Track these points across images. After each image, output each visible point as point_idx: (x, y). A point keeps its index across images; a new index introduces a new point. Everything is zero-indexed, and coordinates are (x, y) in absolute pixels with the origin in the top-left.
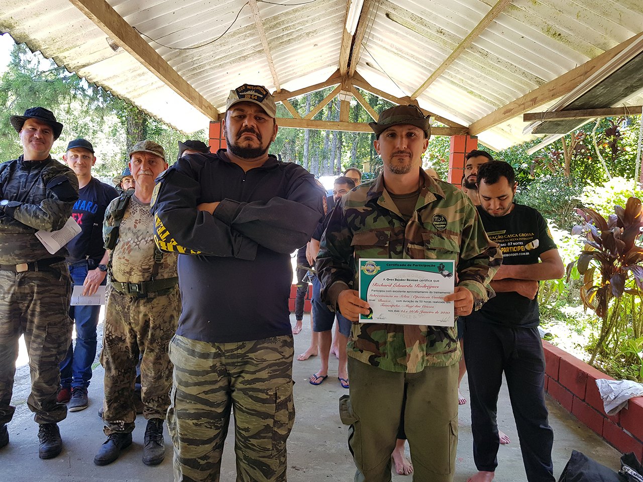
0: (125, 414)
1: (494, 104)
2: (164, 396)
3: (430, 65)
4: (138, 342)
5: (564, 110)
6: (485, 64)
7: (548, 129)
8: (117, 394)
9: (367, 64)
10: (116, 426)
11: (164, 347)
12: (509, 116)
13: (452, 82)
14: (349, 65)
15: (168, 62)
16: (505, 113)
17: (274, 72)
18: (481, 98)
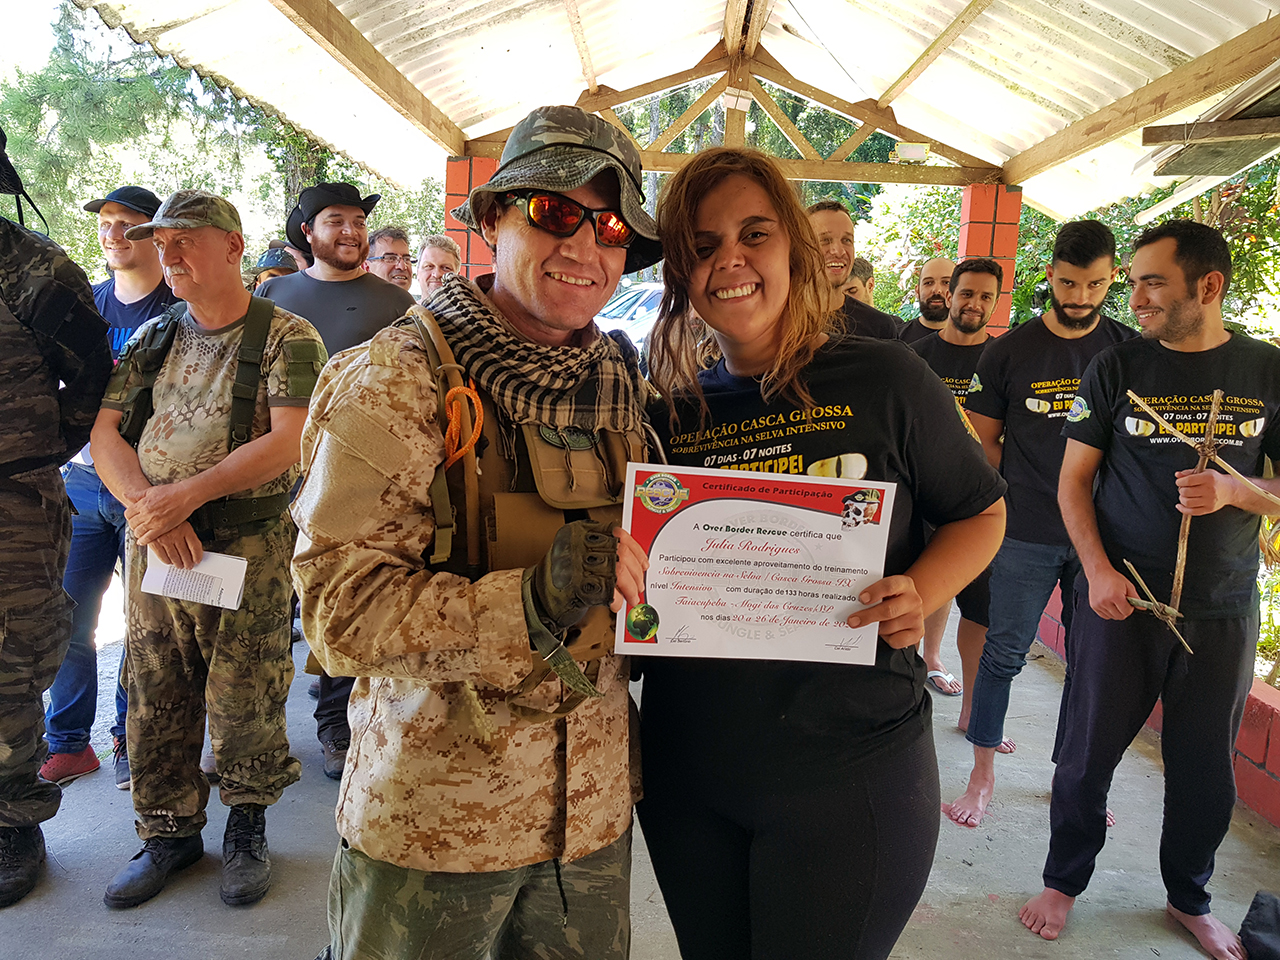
0: (178, 798)
1: (1064, 113)
2: (266, 754)
3: (926, 26)
4: (199, 640)
5: (1238, 118)
6: (1051, 19)
7: (1192, 163)
8: (154, 755)
9: (785, 28)
10: (160, 820)
11: (258, 651)
12: (1097, 139)
13: (973, 64)
14: (745, 30)
15: (353, 22)
16: (1088, 133)
17: (582, 45)
18: (1035, 100)
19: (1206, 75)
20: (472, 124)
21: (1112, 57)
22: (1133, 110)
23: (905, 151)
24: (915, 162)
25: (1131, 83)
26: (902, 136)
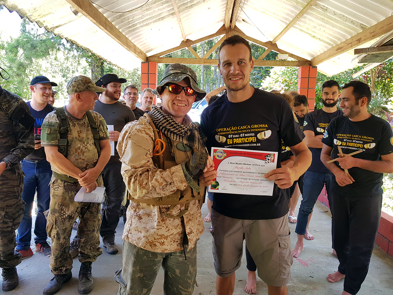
1: (329, 44)
2: (94, 245)
3: (286, 19)
5: (383, 46)
6: (325, 16)
7: (369, 59)
9: (243, 20)
12: (340, 52)
13: (301, 30)
14: (231, 21)
15: (113, 23)
16: (337, 50)
17: (182, 28)
18: (320, 40)
19: (373, 32)
20: (149, 52)
21: (344, 27)
22: (351, 43)
23: (281, 57)
24: (284, 60)
25: (350, 35)
26: (280, 52)
